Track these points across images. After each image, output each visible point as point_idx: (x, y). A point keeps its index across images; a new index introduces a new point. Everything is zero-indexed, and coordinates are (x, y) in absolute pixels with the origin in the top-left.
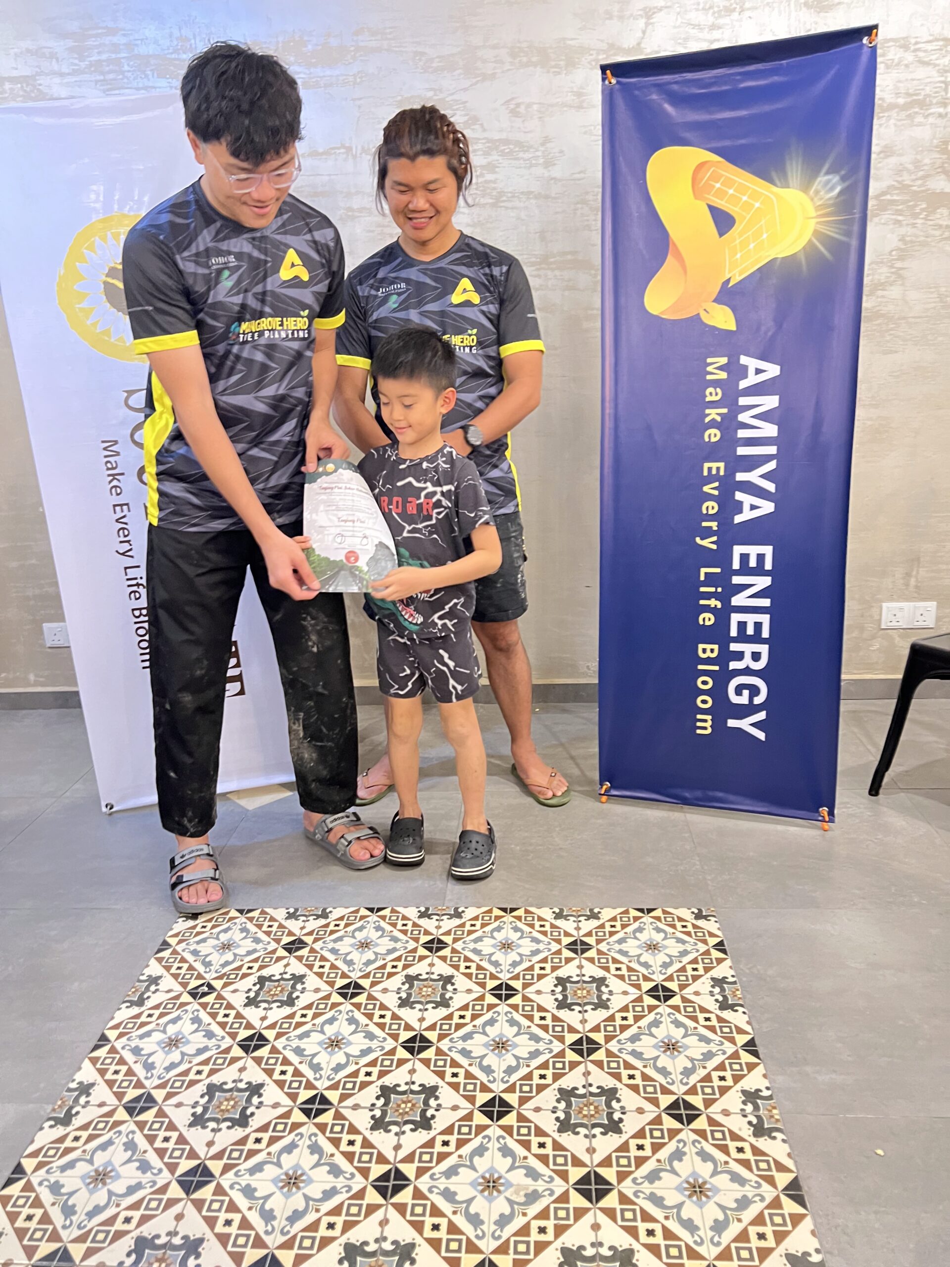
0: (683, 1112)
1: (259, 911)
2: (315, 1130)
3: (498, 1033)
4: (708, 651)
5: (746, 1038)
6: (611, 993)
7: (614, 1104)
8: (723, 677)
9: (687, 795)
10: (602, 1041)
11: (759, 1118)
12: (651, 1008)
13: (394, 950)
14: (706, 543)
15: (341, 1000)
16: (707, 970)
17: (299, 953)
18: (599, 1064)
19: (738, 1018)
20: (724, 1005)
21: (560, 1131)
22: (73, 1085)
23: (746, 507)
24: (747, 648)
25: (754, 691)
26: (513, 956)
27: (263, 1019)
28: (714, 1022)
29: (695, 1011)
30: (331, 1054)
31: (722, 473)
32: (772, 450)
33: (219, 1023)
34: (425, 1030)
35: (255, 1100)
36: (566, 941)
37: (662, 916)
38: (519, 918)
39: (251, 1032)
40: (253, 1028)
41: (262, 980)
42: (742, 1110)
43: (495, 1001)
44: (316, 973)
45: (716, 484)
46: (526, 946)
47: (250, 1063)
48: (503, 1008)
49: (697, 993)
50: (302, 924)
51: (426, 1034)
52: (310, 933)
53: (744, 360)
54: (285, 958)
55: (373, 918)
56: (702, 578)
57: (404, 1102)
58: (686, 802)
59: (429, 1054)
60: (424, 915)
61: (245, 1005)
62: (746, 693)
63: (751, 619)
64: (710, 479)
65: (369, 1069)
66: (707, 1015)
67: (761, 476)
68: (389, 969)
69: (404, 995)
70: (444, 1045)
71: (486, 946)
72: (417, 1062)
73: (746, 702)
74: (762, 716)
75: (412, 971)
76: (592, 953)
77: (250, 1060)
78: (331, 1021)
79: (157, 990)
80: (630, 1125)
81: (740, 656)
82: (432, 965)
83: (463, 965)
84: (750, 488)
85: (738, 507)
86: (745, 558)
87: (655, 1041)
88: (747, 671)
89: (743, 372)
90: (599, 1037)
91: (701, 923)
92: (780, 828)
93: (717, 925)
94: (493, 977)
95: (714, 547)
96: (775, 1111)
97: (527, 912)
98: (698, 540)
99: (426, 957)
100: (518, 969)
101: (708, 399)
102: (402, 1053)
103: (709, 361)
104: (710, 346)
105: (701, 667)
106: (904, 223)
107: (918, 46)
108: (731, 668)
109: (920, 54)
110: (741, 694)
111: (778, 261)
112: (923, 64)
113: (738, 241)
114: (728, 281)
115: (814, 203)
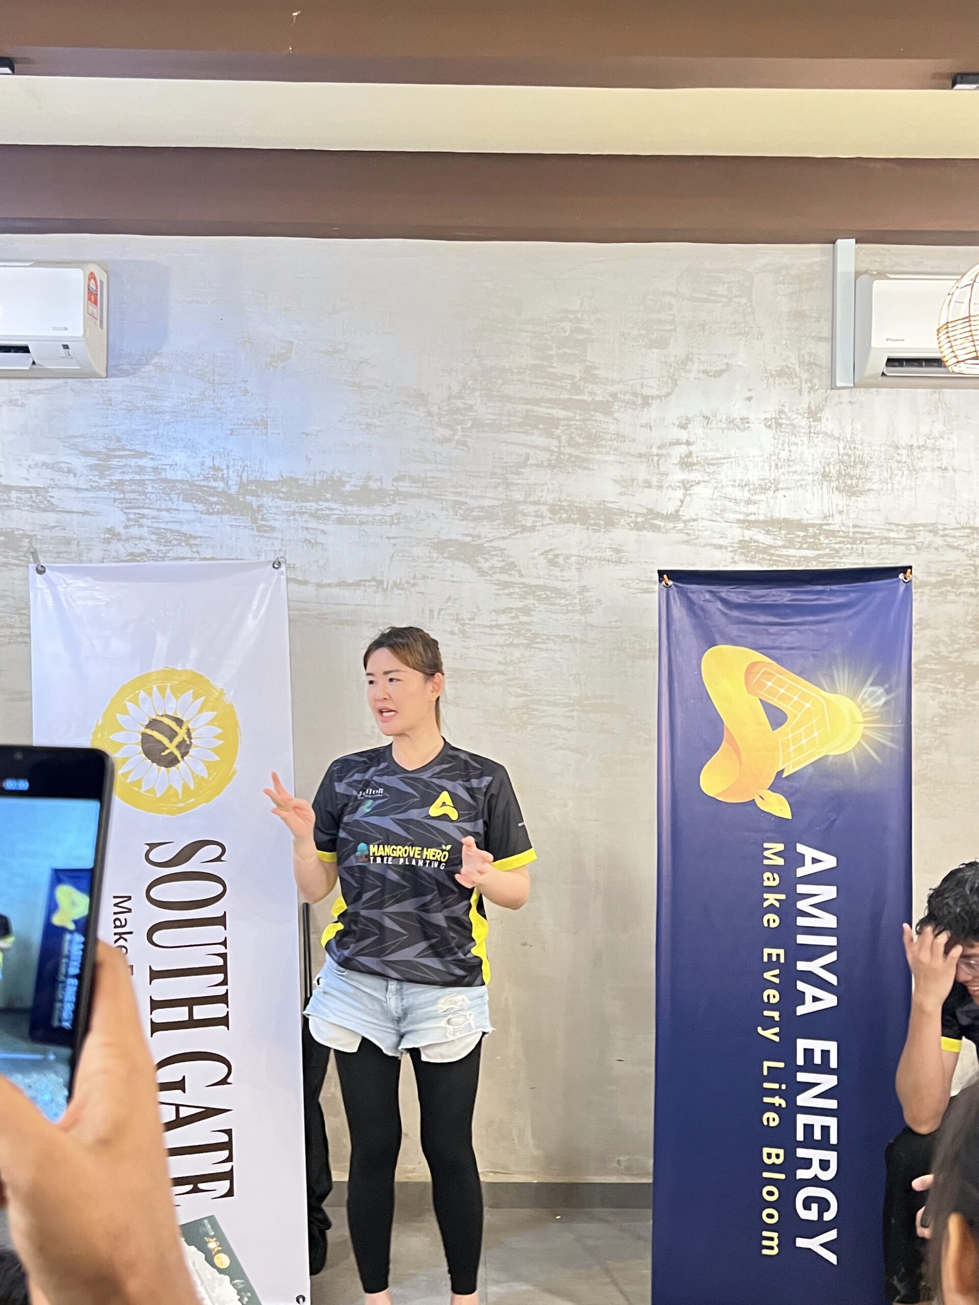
4: (774, 1156)
8: (791, 1187)
14: (767, 1033)
23: (808, 999)
24: (816, 1155)
25: (823, 1205)
31: (782, 960)
32: (832, 941)
45: (777, 972)
53: (800, 848)
56: (765, 1073)
62: (815, 1207)
63: (818, 1122)
64: (771, 965)
67: (822, 967)
73: (815, 1218)
74: (832, 1235)
81: (807, 1164)
84: (811, 978)
85: (800, 998)
86: (809, 1053)
88: (815, 1182)
89: (800, 860)
95: (777, 1039)
98: (760, 1029)
101: (766, 883)
103: (766, 845)
104: (766, 831)
105: (766, 1175)
106: (944, 691)
107: (946, 532)
108: (798, 1178)
109: (949, 539)
110: (810, 1209)
111: (830, 759)
112: (953, 547)
113: (790, 736)
114: (782, 771)
115: (861, 710)
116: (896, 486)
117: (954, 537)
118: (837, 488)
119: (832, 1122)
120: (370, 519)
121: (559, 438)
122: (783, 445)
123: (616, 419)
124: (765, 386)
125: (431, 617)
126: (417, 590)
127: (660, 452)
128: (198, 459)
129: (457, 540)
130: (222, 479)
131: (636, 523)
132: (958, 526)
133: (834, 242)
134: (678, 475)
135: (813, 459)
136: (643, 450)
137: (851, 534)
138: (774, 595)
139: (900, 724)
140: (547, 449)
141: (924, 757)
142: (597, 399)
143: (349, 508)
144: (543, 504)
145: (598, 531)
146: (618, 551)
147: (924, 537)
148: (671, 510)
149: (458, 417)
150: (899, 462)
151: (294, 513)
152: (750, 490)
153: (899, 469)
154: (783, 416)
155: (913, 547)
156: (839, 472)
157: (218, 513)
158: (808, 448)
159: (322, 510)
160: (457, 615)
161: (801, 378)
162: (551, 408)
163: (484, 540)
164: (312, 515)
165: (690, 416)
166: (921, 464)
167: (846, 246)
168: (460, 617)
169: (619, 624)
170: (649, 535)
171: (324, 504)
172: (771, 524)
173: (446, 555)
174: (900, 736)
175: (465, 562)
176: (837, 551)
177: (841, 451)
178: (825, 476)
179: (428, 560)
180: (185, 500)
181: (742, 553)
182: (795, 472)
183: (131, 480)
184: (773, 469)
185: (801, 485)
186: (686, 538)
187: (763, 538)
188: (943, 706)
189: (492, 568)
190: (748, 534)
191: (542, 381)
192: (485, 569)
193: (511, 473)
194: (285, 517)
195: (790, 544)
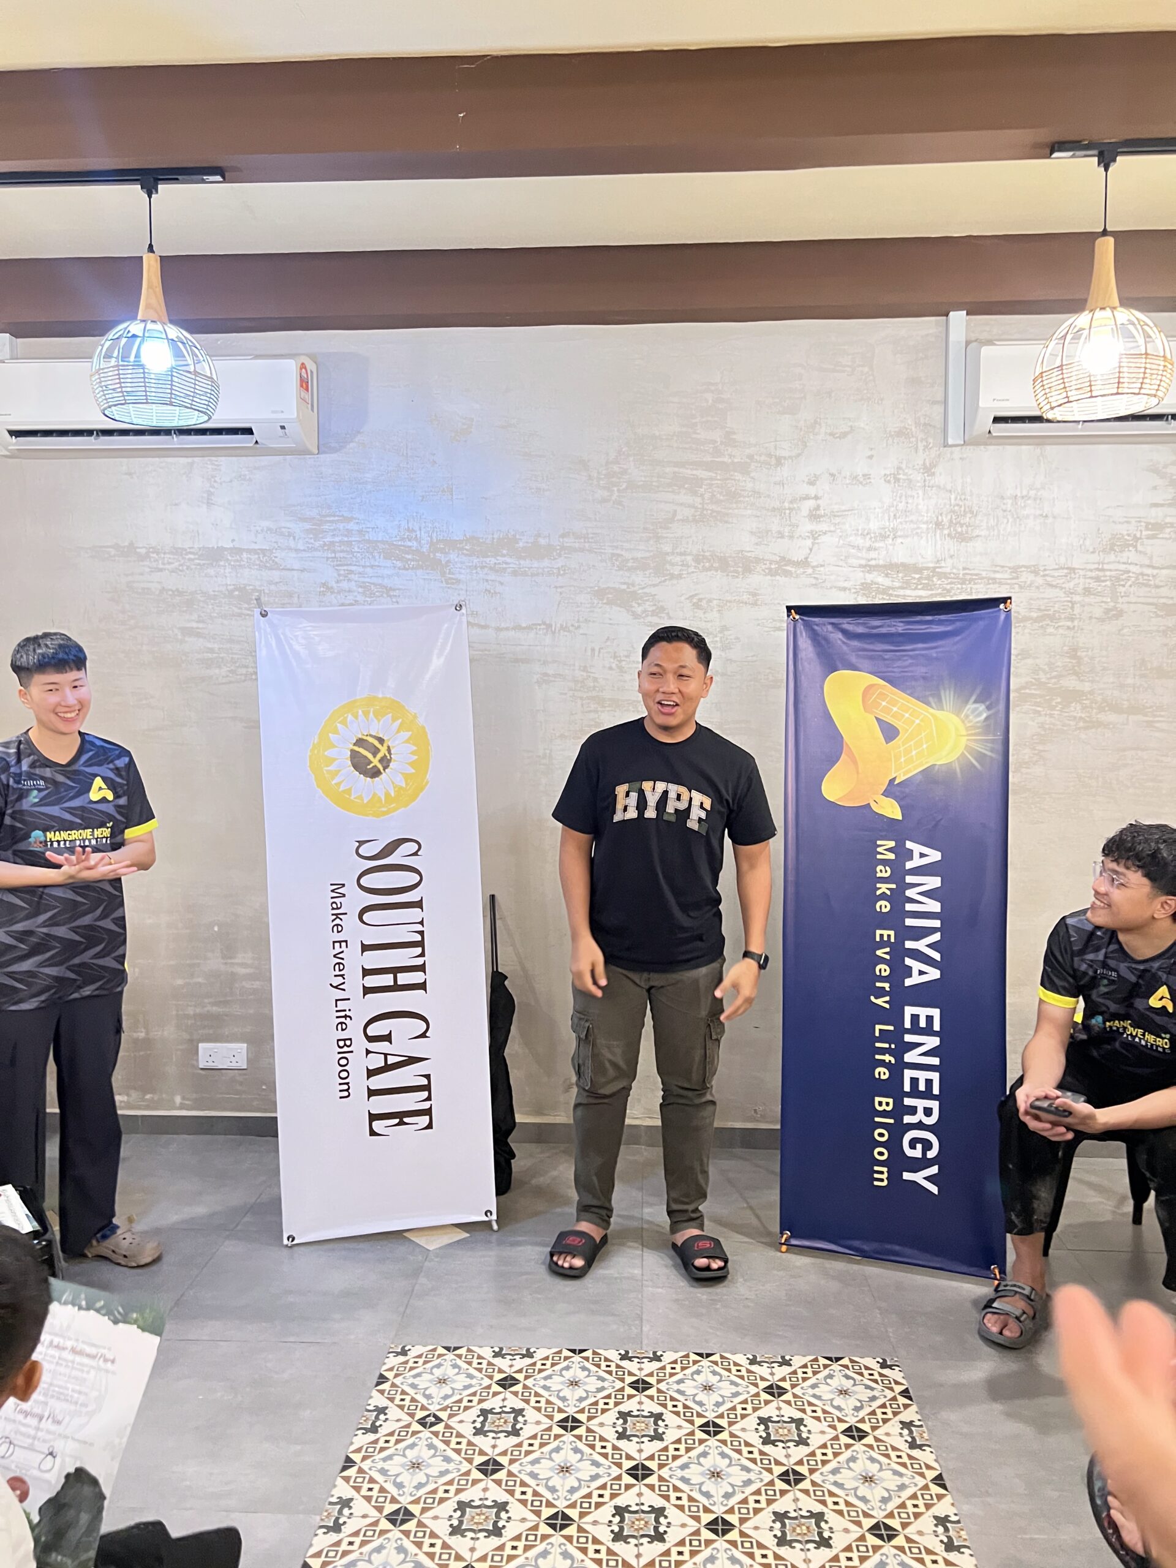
0: (883, 1532)
1: (465, 1349)
2: (564, 1541)
3: (712, 1463)
4: (884, 1104)
5: (935, 1474)
6: (809, 1432)
7: (823, 1524)
8: (898, 1130)
9: (865, 1247)
10: (806, 1473)
11: (949, 1538)
12: (848, 1446)
13: (603, 1389)
14: (879, 1002)
15: (562, 1432)
16: (895, 1414)
17: (513, 1389)
18: (806, 1492)
19: (926, 1456)
20: (913, 1445)
21: (778, 1545)
22: (334, 1500)
23: (915, 972)
24: (920, 1104)
25: (927, 1145)
26: (715, 1397)
27: (494, 1447)
28: (905, 1459)
29: (887, 1450)
30: (564, 1478)
31: (892, 940)
32: (937, 923)
33: (454, 1450)
34: (645, 1459)
35: (503, 1515)
36: (763, 1385)
37: (850, 1365)
38: (716, 1363)
39: (485, 1458)
40: (486, 1454)
41: (484, 1413)
42: (935, 1531)
43: (705, 1436)
44: (534, 1408)
45: (888, 950)
46: (727, 1389)
47: (491, 1485)
48: (713, 1442)
49: (887, 1434)
50: (510, 1363)
51: (647, 1463)
52: (520, 1371)
53: (909, 845)
54: (500, 1393)
55: (577, 1358)
56: (877, 1034)
57: (637, 1520)
58: (865, 1255)
59: (652, 1480)
60: (625, 1357)
61: (474, 1434)
62: (919, 1146)
63: (922, 1076)
64: (882, 944)
65: (601, 1492)
66: (899, 1453)
67: (927, 946)
68: (601, 1406)
69: (620, 1430)
70: (665, 1473)
71: (689, 1387)
72: (643, 1487)
73: (920, 1156)
74: (934, 1170)
75: (624, 1408)
76: (788, 1397)
77: (490, 1482)
78: (557, 1450)
79: (387, 1419)
80: (839, 1542)
81: (913, 1110)
82: (640, 1403)
83: (670, 1404)
84: (917, 955)
85: (908, 972)
86: (915, 1018)
87: (855, 1474)
88: (920, 1126)
89: (909, 855)
90: (803, 1470)
91: (886, 1371)
92: (954, 1284)
93: (902, 1374)
94: (699, 1415)
95: (887, 1006)
96: (962, 1533)
97: (722, 1357)
98: (872, 998)
99: (635, 1395)
100: (721, 1409)
101: (879, 875)
102: (628, 1479)
103: (879, 842)
104: (880, 831)
105: (877, 1119)
106: (1043, 713)
107: (1047, 572)
108: (905, 1122)
109: (1049, 579)
110: (914, 1148)
111: (937, 767)
112: (1052, 586)
113: (902, 749)
114: (894, 779)
115: (965, 724)
116: (1002, 532)
117: (1053, 577)
118: (949, 535)
119: (935, 1076)
120: (540, 571)
121: (702, 495)
122: (900, 497)
123: (752, 478)
124: (885, 445)
125: (593, 655)
126: (581, 631)
127: (791, 506)
128: (396, 523)
129: (614, 588)
130: (416, 538)
131: (770, 569)
132: (1057, 567)
133: (947, 315)
134: (807, 526)
135: (928, 511)
136: (777, 504)
137: (961, 576)
138: (889, 626)
139: (999, 736)
140: (693, 506)
141: (1024, 770)
142: (736, 460)
143: (522, 562)
144: (689, 555)
145: (737, 577)
146: (754, 595)
147: (1026, 577)
148: (801, 557)
149: (614, 480)
150: (1005, 511)
151: (476, 567)
152: (871, 538)
153: (1004, 517)
154: (901, 472)
155: (1016, 586)
156: (951, 521)
157: (413, 568)
158: (923, 500)
159: (499, 564)
160: (615, 653)
161: (917, 438)
162: (696, 469)
163: (637, 588)
164: (491, 569)
165: (818, 473)
166: (1025, 513)
167: (958, 317)
168: (617, 654)
169: (755, 658)
170: (781, 579)
171: (501, 559)
172: (889, 568)
173: (605, 601)
174: (999, 747)
175: (621, 607)
176: (949, 591)
177: (953, 501)
178: (938, 525)
179: (589, 606)
180: (385, 558)
181: (864, 594)
182: (912, 521)
183: (340, 542)
184: (891, 519)
185: (917, 533)
186: (814, 581)
187: (881, 579)
188: (1042, 726)
189: (645, 611)
190: (869, 577)
191: (687, 446)
192: (639, 613)
193: (661, 528)
194: (468, 571)
195: (906, 585)
